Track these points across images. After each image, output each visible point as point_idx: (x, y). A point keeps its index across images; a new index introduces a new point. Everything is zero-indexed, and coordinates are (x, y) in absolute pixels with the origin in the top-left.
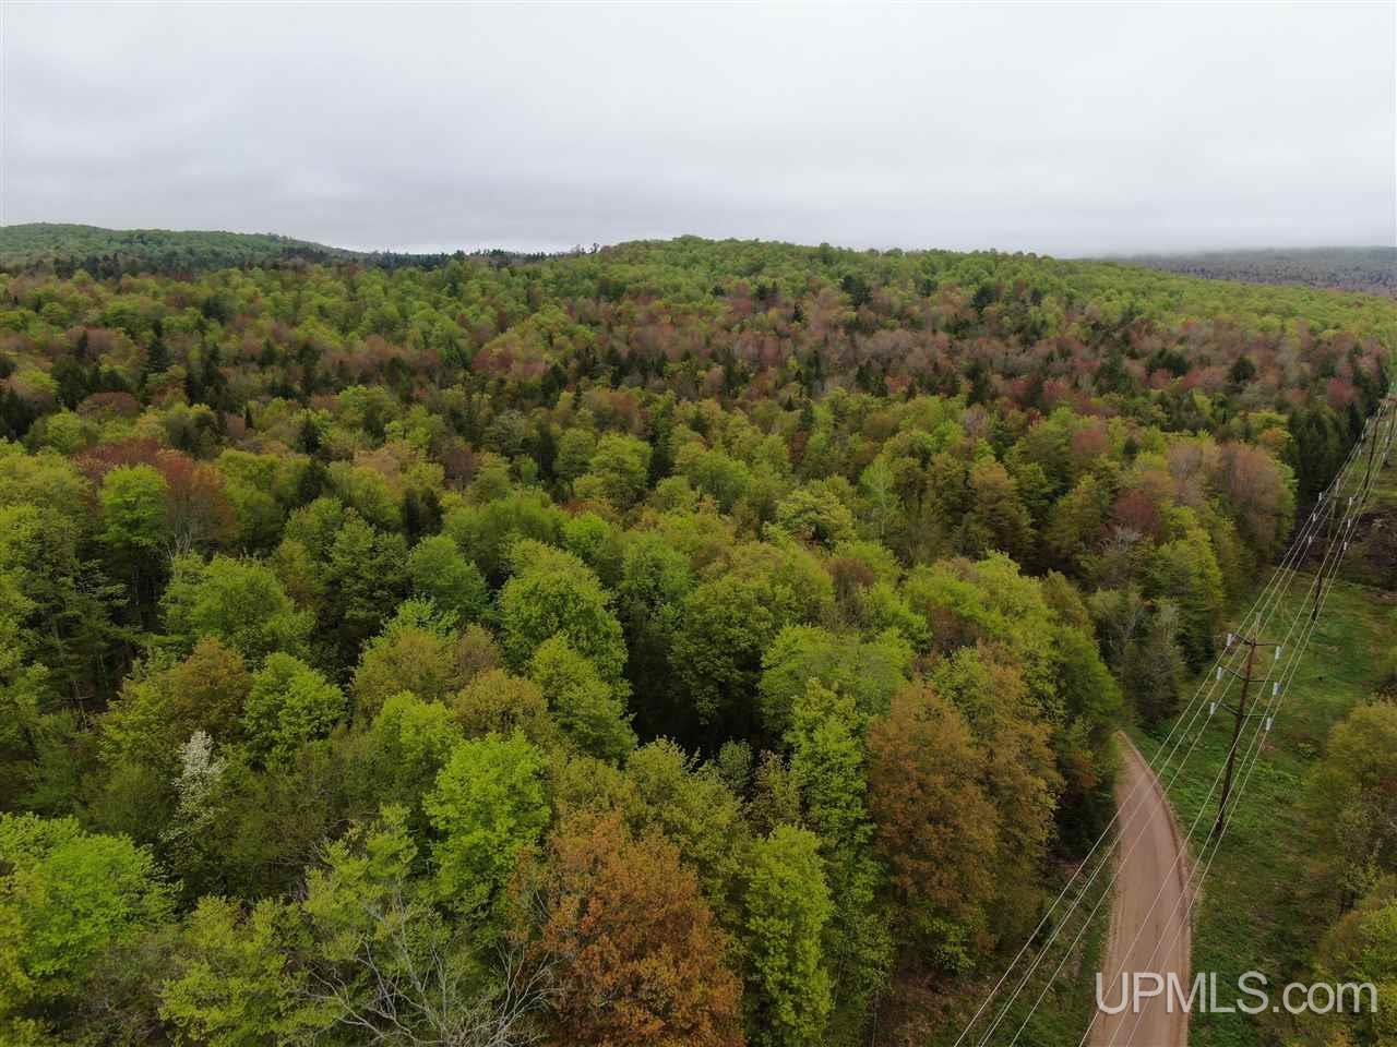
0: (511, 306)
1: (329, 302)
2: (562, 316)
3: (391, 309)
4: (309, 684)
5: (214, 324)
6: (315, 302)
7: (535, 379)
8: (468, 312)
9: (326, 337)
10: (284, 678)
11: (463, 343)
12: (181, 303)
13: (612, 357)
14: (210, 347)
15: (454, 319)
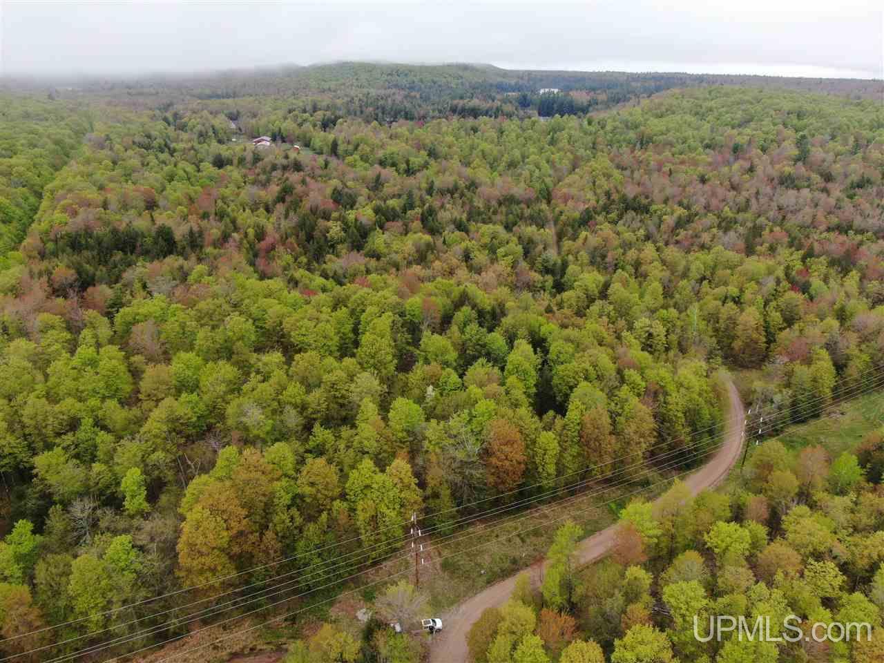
0: (581, 152)
1: (486, 146)
2: (608, 163)
3: (517, 154)
4: (454, 377)
5: (432, 162)
6: (481, 147)
7: (577, 215)
8: (556, 157)
9: (482, 174)
10: (449, 374)
11: (548, 180)
12: (420, 146)
13: (624, 199)
14: (430, 180)
15: (548, 162)
